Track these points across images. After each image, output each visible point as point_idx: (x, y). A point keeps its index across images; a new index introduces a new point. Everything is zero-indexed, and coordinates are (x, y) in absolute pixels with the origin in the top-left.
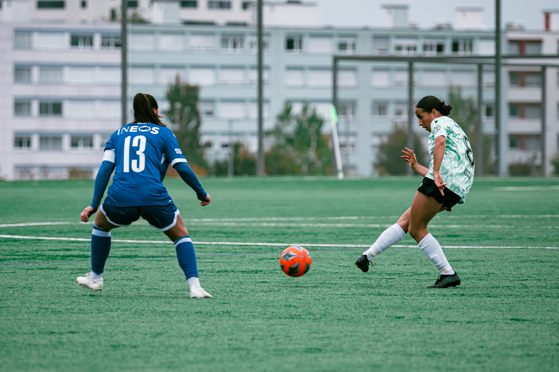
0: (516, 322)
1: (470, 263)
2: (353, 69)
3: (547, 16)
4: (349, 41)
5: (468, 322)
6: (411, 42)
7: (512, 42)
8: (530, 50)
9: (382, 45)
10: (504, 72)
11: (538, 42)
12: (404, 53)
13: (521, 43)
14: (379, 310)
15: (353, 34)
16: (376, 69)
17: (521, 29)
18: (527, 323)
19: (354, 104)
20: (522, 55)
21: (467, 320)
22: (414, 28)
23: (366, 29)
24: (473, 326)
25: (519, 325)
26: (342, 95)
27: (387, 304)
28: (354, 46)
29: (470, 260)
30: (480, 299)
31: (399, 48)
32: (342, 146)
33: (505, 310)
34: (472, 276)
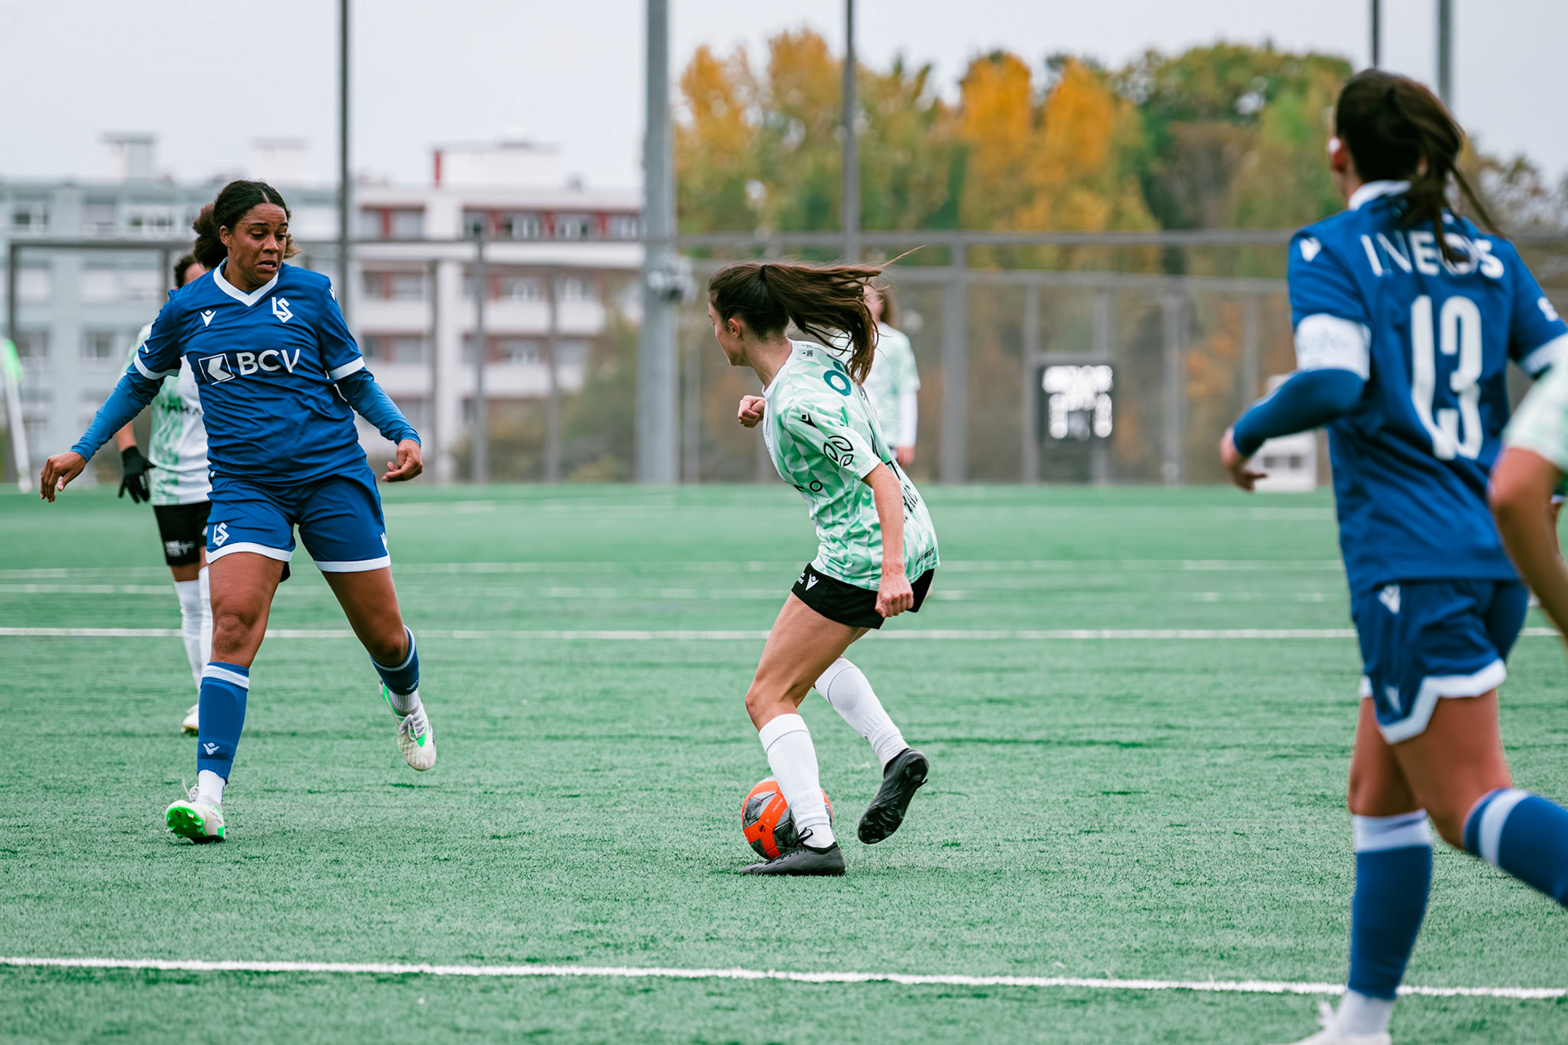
0: (407, 790)
1: (302, 668)
2: (45, 266)
3: (438, 158)
4: (36, 208)
5: (310, 792)
6: (161, 211)
7: (368, 209)
8: (402, 226)
9: (102, 215)
10: (355, 270)
11: (418, 211)
12: (147, 233)
13: (385, 213)
14: (126, 767)
15: (44, 193)
16: (91, 266)
17: (385, 184)
18: (428, 793)
19: (45, 336)
20: (386, 238)
21: (308, 787)
22: (168, 180)
23: (69, 185)
24: (320, 799)
25: (412, 795)
26: (28, 318)
27: (143, 755)
28: (46, 219)
29: (302, 661)
30: (328, 743)
31: (137, 222)
32: (27, 421)
33: (382, 766)
34: (309, 694)
